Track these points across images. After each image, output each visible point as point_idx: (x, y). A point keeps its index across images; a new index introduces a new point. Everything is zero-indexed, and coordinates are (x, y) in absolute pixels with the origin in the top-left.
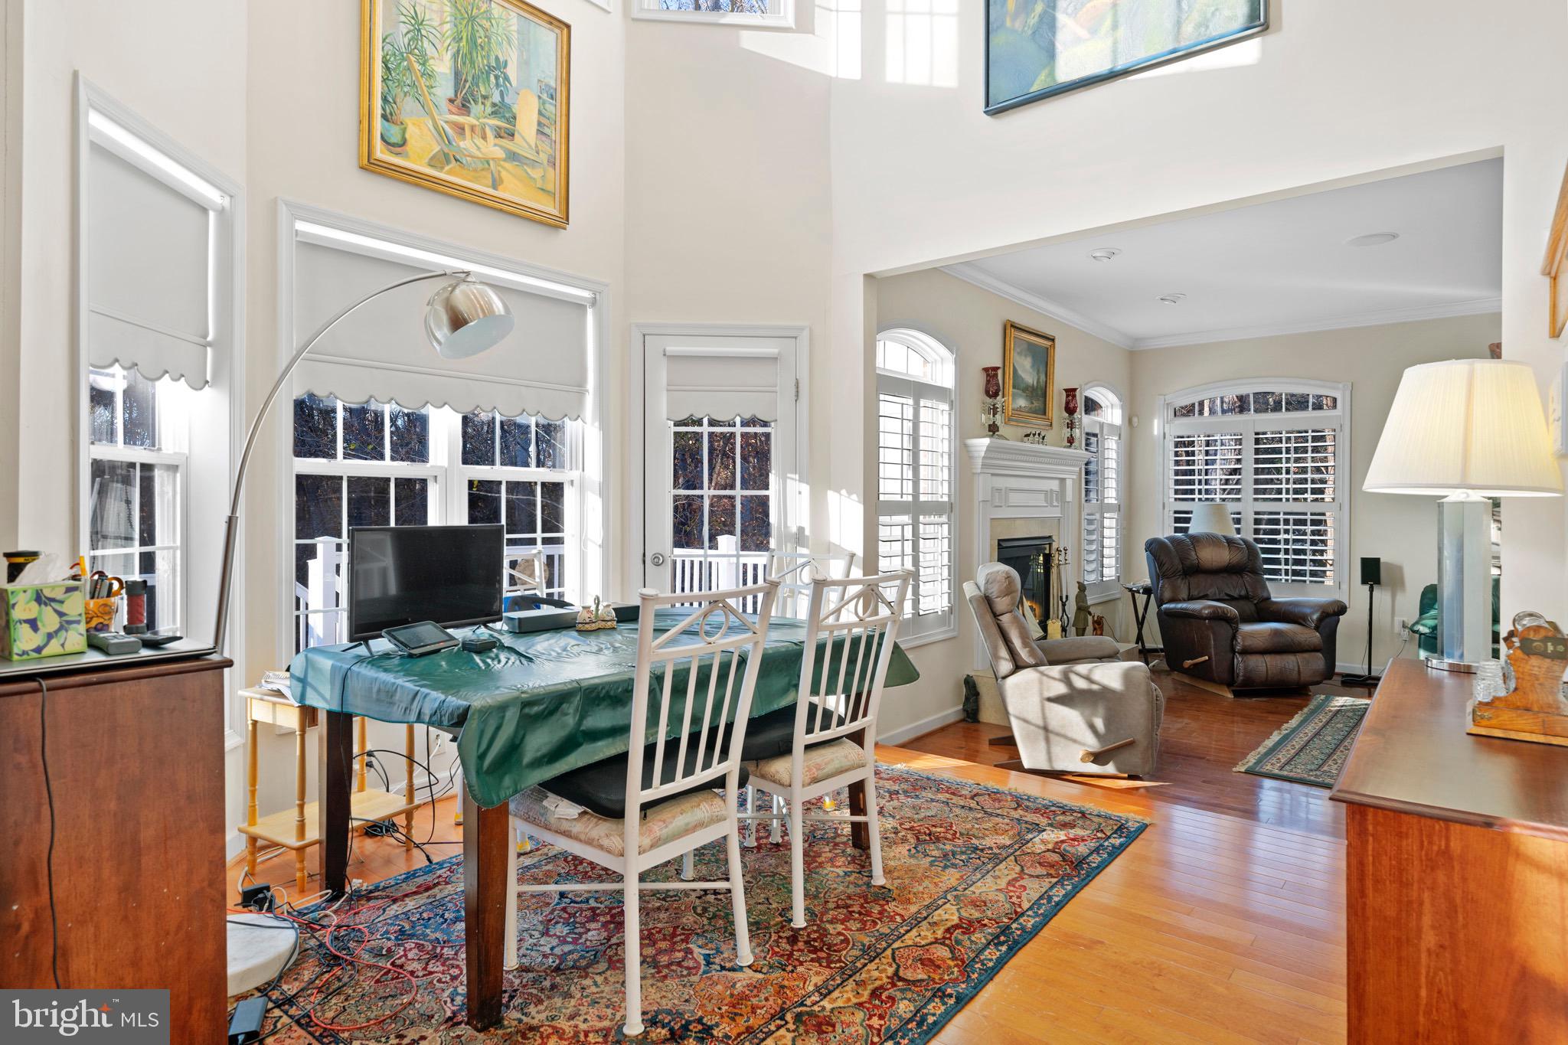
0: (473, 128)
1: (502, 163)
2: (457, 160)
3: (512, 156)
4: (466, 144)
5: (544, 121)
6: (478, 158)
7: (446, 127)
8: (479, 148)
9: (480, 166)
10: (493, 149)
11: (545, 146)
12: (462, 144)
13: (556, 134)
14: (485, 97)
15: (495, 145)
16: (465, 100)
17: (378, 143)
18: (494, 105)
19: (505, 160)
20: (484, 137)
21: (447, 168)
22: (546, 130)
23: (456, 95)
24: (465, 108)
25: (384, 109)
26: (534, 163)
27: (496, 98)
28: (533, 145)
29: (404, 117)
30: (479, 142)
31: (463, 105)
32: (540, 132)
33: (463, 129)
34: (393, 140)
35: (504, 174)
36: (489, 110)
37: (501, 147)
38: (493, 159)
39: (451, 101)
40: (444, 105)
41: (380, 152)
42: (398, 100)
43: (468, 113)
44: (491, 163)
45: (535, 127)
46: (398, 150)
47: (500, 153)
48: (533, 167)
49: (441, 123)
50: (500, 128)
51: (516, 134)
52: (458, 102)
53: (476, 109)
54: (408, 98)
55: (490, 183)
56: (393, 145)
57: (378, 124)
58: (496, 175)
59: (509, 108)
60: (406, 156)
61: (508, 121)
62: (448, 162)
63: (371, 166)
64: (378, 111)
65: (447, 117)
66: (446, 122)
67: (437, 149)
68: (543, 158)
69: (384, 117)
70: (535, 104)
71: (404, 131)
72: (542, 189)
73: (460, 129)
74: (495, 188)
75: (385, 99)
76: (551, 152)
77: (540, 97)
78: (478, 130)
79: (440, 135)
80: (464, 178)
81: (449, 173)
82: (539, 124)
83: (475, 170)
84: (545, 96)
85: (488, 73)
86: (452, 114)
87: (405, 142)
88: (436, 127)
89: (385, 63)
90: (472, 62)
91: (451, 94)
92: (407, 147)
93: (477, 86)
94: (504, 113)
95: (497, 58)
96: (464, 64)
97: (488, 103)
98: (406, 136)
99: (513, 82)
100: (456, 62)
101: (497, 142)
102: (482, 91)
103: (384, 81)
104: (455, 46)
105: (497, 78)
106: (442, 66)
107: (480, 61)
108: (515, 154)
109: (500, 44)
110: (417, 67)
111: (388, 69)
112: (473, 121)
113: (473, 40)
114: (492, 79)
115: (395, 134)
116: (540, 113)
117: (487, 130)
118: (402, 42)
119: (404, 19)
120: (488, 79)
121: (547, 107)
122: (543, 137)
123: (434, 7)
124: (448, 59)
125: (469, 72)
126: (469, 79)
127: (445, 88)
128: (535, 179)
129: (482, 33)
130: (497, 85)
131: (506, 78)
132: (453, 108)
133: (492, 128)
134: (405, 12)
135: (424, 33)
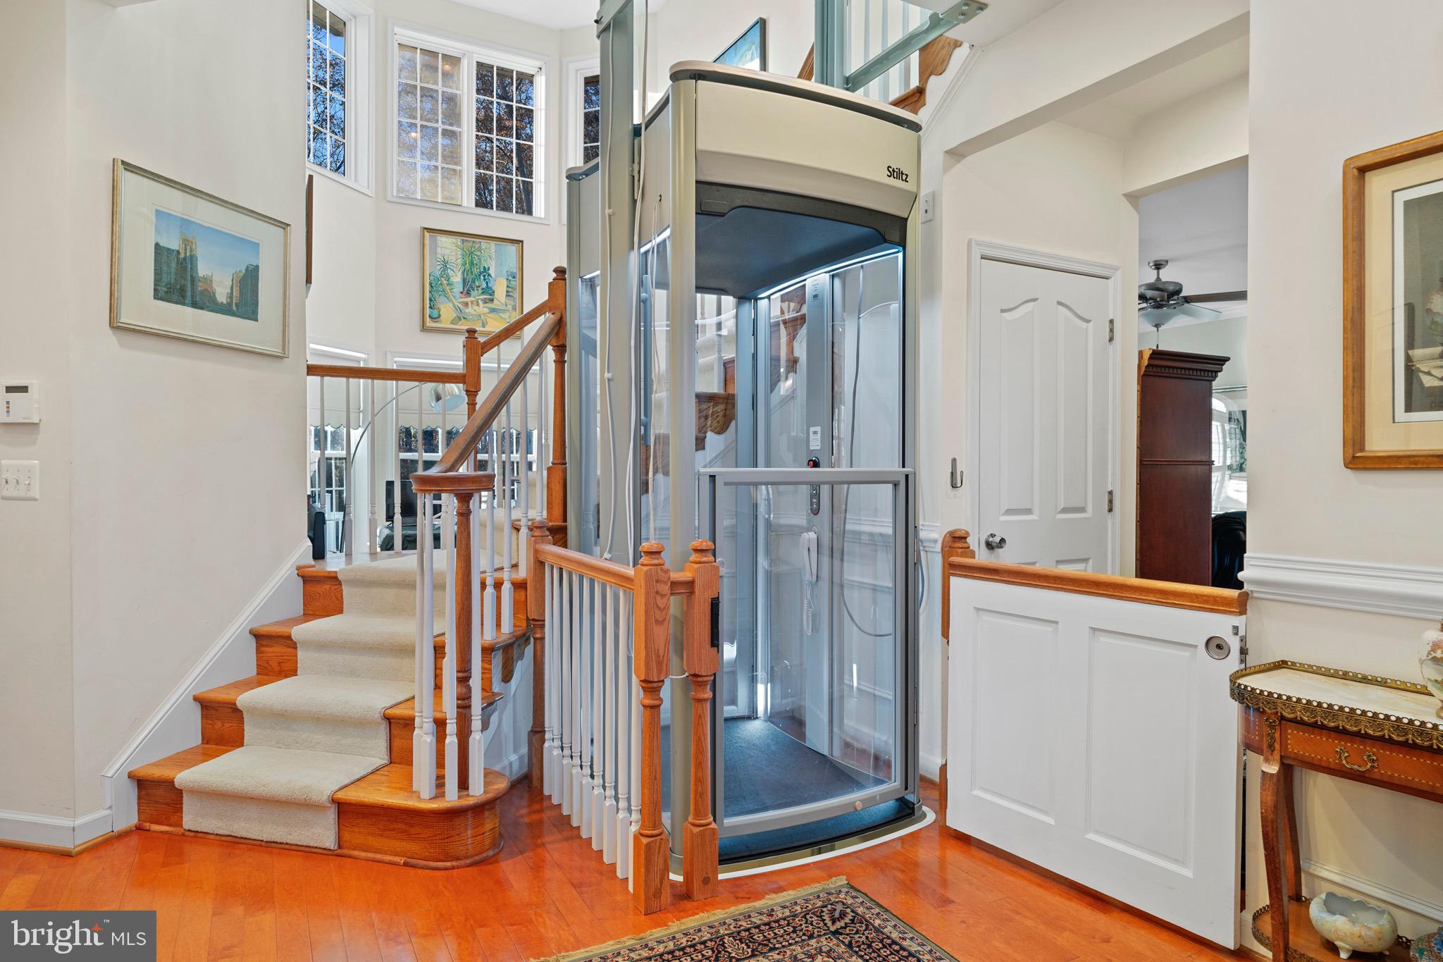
0: (472, 302)
1: (488, 315)
2: (464, 318)
3: (493, 311)
4: (469, 310)
5: (509, 289)
6: (475, 314)
7: (459, 305)
8: (475, 310)
9: (476, 318)
10: (482, 309)
11: (510, 302)
12: (467, 311)
13: (517, 295)
14: (479, 287)
15: (484, 307)
16: (469, 290)
17: (428, 319)
18: (483, 289)
19: (488, 313)
20: (478, 305)
21: (460, 323)
22: (511, 294)
23: (464, 289)
24: (468, 294)
25: (430, 304)
26: (504, 311)
27: (484, 285)
28: (504, 303)
29: (439, 305)
30: (476, 308)
32: (507, 296)
33: (467, 304)
34: (435, 316)
35: (488, 319)
36: (480, 291)
37: (486, 307)
38: (483, 314)
39: (462, 293)
40: (458, 295)
41: (429, 323)
42: (436, 299)
43: (470, 297)
44: (482, 315)
45: (505, 293)
46: (437, 320)
47: (486, 310)
48: (504, 313)
49: (456, 304)
50: (486, 299)
51: (495, 299)
52: (465, 292)
53: (473, 293)
54: (441, 297)
55: (481, 324)
56: (435, 318)
57: (428, 311)
58: (484, 321)
59: (491, 288)
60: (440, 322)
61: (491, 295)
62: (460, 320)
63: (424, 328)
64: (428, 305)
65: (459, 300)
66: (459, 303)
67: (455, 315)
68: (510, 307)
69: (430, 307)
70: (505, 283)
71: (440, 311)
73: (466, 304)
74: (484, 326)
75: (431, 300)
76: (514, 304)
77: (507, 279)
78: (475, 303)
79: (456, 308)
80: (467, 326)
81: (461, 325)
82: (507, 291)
83: (473, 321)
84: (510, 278)
85: (480, 275)
86: (462, 298)
87: (440, 316)
88: (454, 306)
89: (430, 284)
90: (472, 272)
91: (461, 290)
92: (441, 318)
93: (474, 282)
94: (489, 291)
95: (484, 267)
96: (467, 274)
97: (480, 289)
98: (441, 313)
99: (493, 276)
100: (464, 275)
101: (485, 305)
102: (477, 284)
103: (430, 292)
104: (463, 268)
105: (484, 276)
106: (457, 278)
107: (476, 271)
108: (494, 309)
109: (486, 260)
110: (445, 282)
111: (432, 286)
112: (472, 299)
113: (472, 263)
114: (482, 277)
115: (435, 314)
116: (508, 286)
117: (480, 301)
118: (438, 273)
119: (439, 263)
120: (480, 277)
121: (511, 282)
122: (509, 298)
123: (453, 253)
124: (460, 274)
125: (470, 277)
126: (470, 280)
127: (458, 288)
128: (505, 319)
129: (477, 258)
130: (485, 279)
131: (489, 275)
132: (462, 295)
133: (481, 299)
134: (439, 260)
135: (448, 266)
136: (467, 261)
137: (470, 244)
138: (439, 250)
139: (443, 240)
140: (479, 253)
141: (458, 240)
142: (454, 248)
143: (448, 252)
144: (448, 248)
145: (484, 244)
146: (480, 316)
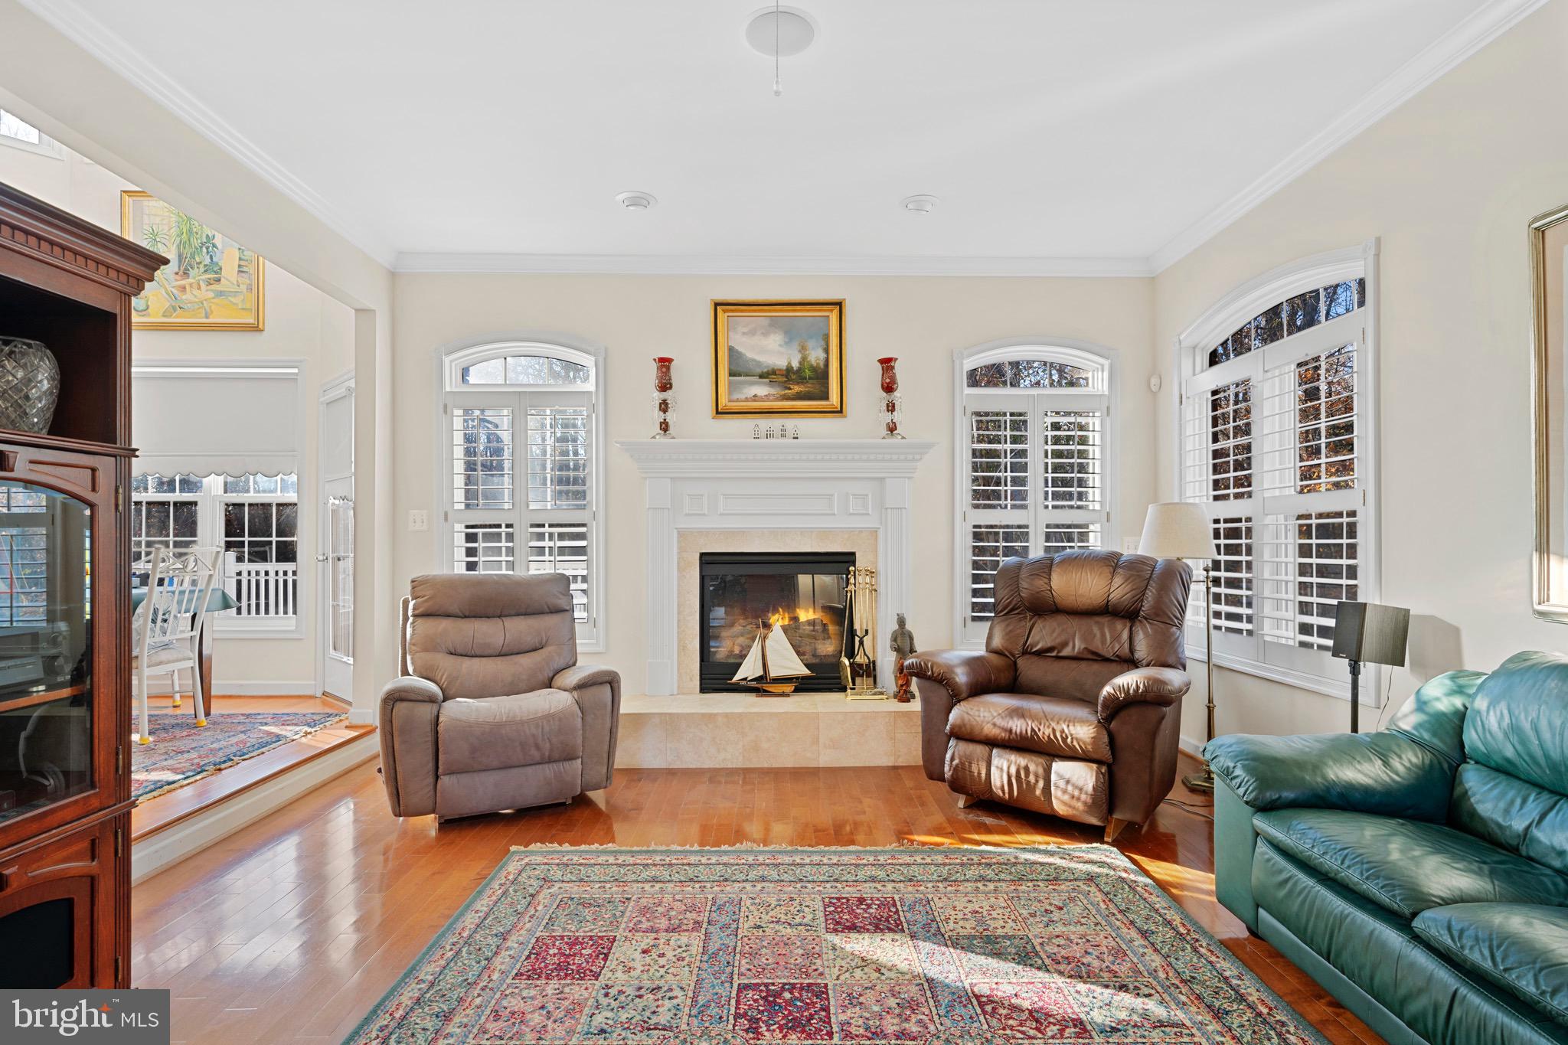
0: (191, 285)
1: (213, 301)
2: (180, 308)
3: (220, 294)
4: (187, 296)
5: (242, 263)
6: (195, 302)
7: (173, 290)
8: (195, 296)
9: (196, 307)
10: (206, 293)
11: (244, 280)
12: (184, 297)
13: (251, 269)
14: (200, 263)
15: (207, 290)
16: (188, 269)
18: (205, 266)
20: (199, 288)
21: (174, 314)
22: (245, 269)
23: (179, 267)
24: (186, 274)
26: (235, 293)
27: (207, 261)
28: (235, 283)
29: (147, 293)
30: (196, 292)
31: (185, 273)
32: (239, 272)
33: (184, 288)
34: (141, 308)
36: (202, 269)
37: (212, 290)
38: (206, 300)
39: (177, 274)
40: (172, 277)
43: (188, 277)
45: (236, 269)
46: (144, 313)
47: (211, 295)
48: (235, 296)
49: (170, 289)
50: (210, 279)
51: (222, 279)
52: (181, 273)
53: (192, 272)
55: (203, 315)
56: (141, 311)
59: (217, 264)
60: (149, 315)
61: (216, 273)
62: (175, 311)
65: (173, 284)
66: (173, 287)
67: (167, 305)
68: (243, 288)
70: (237, 255)
71: (147, 301)
72: (243, 309)
74: (207, 317)
76: (249, 282)
77: (240, 249)
79: (168, 294)
80: (185, 318)
81: (176, 317)
82: (240, 266)
83: (193, 311)
85: (201, 247)
86: (176, 280)
87: (148, 307)
91: (177, 270)
92: (149, 310)
93: (194, 258)
94: (214, 270)
95: (207, 235)
97: (202, 266)
98: (149, 303)
99: (219, 245)
100: (179, 249)
101: (209, 288)
102: (198, 260)
104: (178, 240)
105: (207, 248)
106: (170, 254)
107: (196, 243)
108: (221, 292)
112: (191, 280)
113: (190, 231)
114: (204, 250)
115: (141, 305)
116: (240, 259)
117: (201, 283)
119: (146, 236)
120: (201, 251)
121: (245, 253)
122: (243, 274)
123: (165, 221)
124: (174, 249)
125: (188, 252)
126: (189, 256)
127: (172, 266)
128: (236, 304)
129: (197, 224)
130: (208, 252)
131: (214, 246)
132: (177, 277)
133: (203, 280)
134: (146, 232)
135: (158, 240)
136: (185, 231)
138: (146, 219)
139: (151, 204)
142: (166, 214)
143: (158, 220)
144: (158, 215)
146: (202, 303)
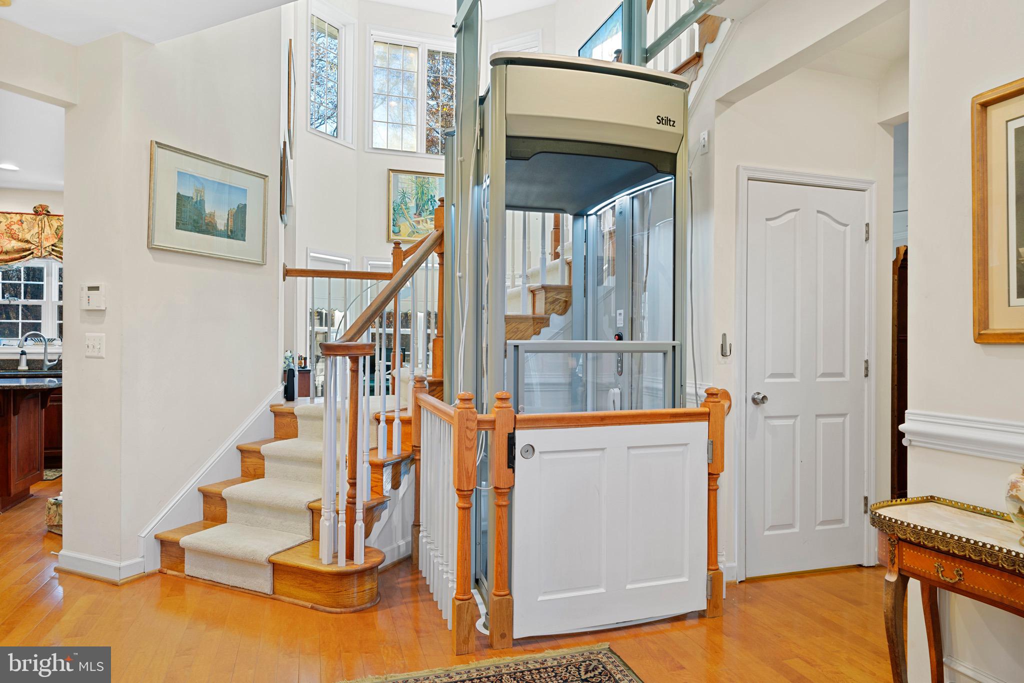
0: (422, 221)
2: (417, 232)
4: (420, 227)
6: (424, 230)
7: (413, 223)
8: (425, 227)
9: (425, 232)
14: (427, 209)
15: (431, 224)
16: (421, 212)
17: (392, 234)
18: (430, 211)
20: (427, 223)
21: (414, 236)
23: (417, 211)
24: (420, 215)
27: (431, 208)
29: (400, 224)
30: (425, 224)
34: (396, 232)
36: (428, 213)
38: (430, 229)
39: (415, 214)
40: (413, 216)
41: (392, 236)
42: (398, 219)
43: (421, 217)
46: (398, 234)
47: (432, 226)
50: (432, 218)
52: (418, 214)
53: (423, 214)
54: (401, 218)
56: (396, 233)
57: (392, 228)
60: (401, 235)
62: (414, 234)
63: (390, 241)
64: (392, 224)
66: (413, 221)
67: (410, 230)
69: (393, 225)
71: (400, 228)
73: (418, 222)
75: (394, 220)
78: (424, 221)
79: (411, 226)
85: (428, 201)
86: (415, 218)
87: (400, 231)
88: (410, 224)
89: (394, 209)
90: (422, 200)
91: (415, 212)
92: (401, 233)
93: (424, 207)
95: (431, 195)
96: (419, 201)
97: (428, 211)
98: (401, 229)
100: (417, 201)
102: (426, 207)
103: (393, 214)
104: (416, 196)
105: (431, 202)
106: (412, 204)
107: (425, 198)
109: (432, 191)
110: (404, 207)
111: (395, 211)
112: (422, 218)
113: (423, 192)
114: (430, 203)
115: (397, 230)
117: (428, 220)
118: (399, 201)
119: (399, 194)
120: (428, 203)
123: (410, 187)
124: (414, 201)
125: (421, 203)
126: (422, 205)
127: (413, 211)
129: (426, 189)
130: (431, 204)
131: (435, 201)
132: (416, 216)
133: (429, 219)
134: (400, 192)
135: (406, 196)
136: (420, 192)
137: (421, 179)
138: (400, 184)
139: (402, 176)
140: (427, 186)
141: (413, 176)
142: (410, 183)
143: (406, 185)
144: (407, 183)
145: (431, 178)
146: (428, 230)
